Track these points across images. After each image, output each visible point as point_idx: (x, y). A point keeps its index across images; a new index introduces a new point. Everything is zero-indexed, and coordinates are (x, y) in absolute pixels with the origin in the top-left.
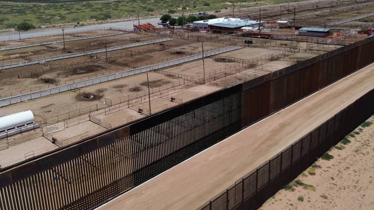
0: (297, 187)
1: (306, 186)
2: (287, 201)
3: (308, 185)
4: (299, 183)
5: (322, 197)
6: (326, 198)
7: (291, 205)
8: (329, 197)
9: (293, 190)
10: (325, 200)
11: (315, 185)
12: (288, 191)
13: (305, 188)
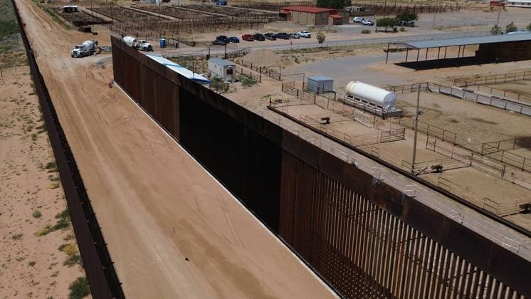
0: (58, 222)
1: (49, 230)
2: (48, 206)
3: (49, 232)
4: (61, 226)
5: (20, 236)
6: (15, 238)
7: (41, 207)
8: (12, 242)
9: (57, 217)
10: (13, 234)
11: (43, 238)
12: (61, 213)
13: (48, 227)
